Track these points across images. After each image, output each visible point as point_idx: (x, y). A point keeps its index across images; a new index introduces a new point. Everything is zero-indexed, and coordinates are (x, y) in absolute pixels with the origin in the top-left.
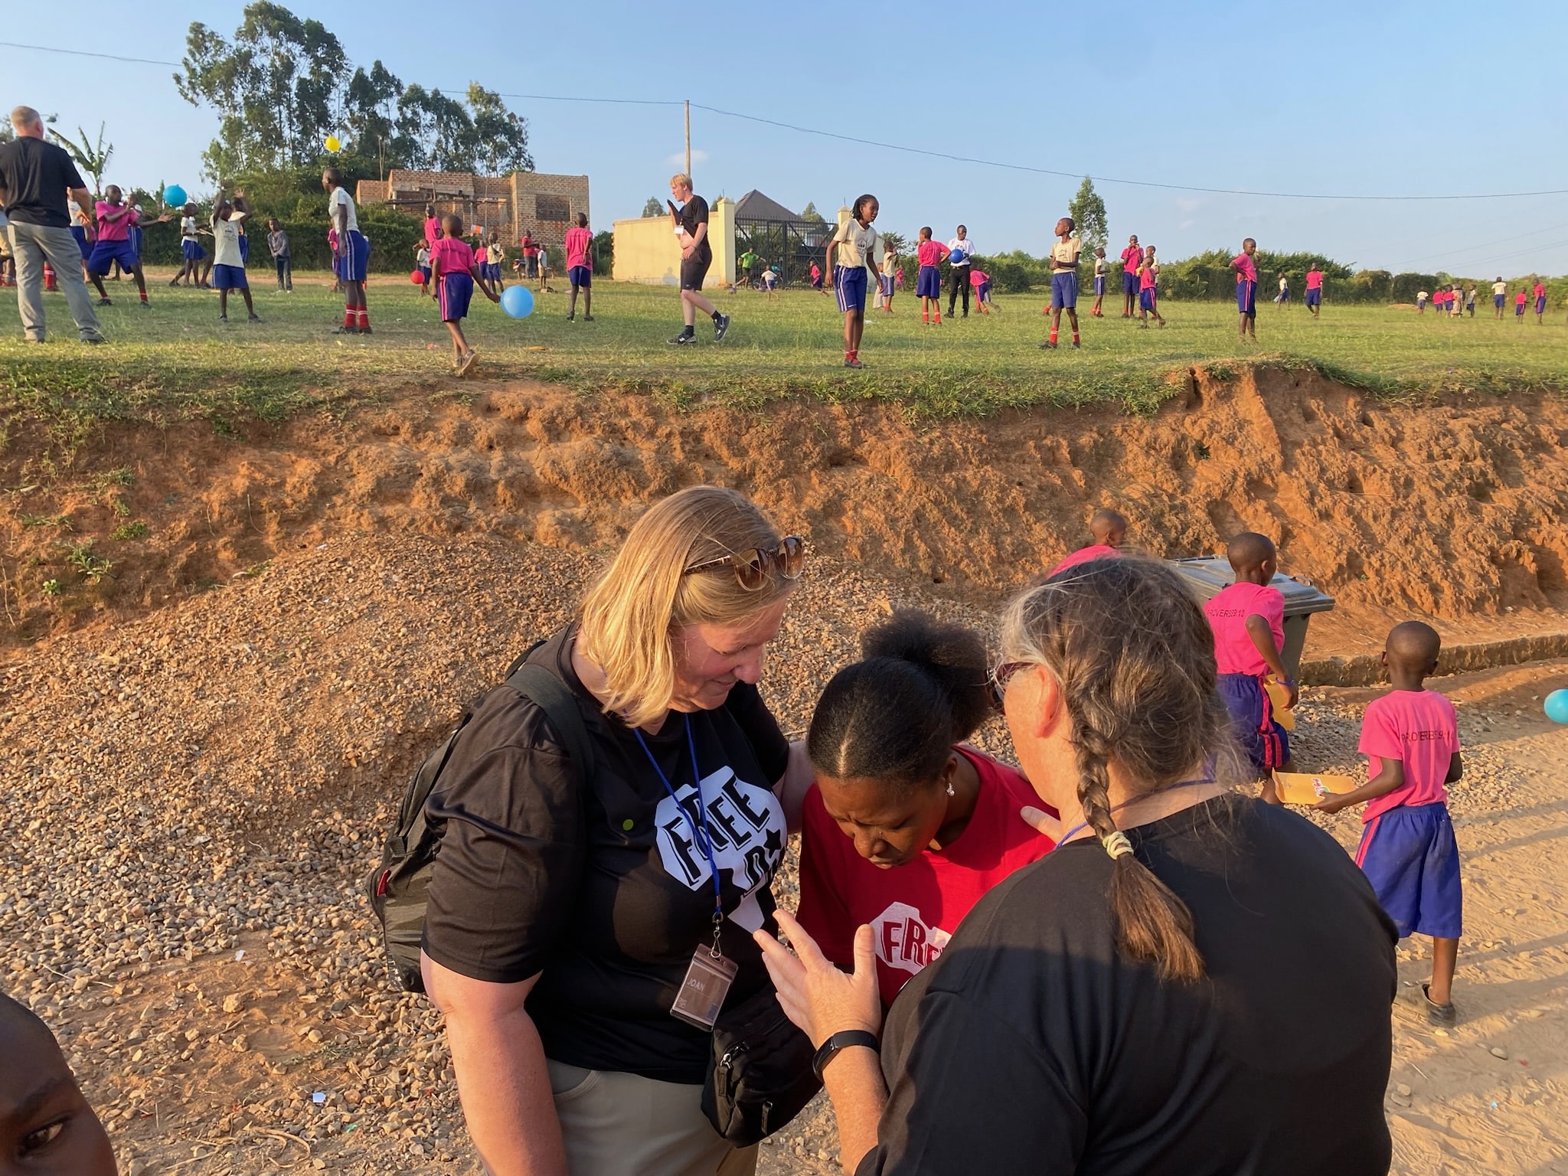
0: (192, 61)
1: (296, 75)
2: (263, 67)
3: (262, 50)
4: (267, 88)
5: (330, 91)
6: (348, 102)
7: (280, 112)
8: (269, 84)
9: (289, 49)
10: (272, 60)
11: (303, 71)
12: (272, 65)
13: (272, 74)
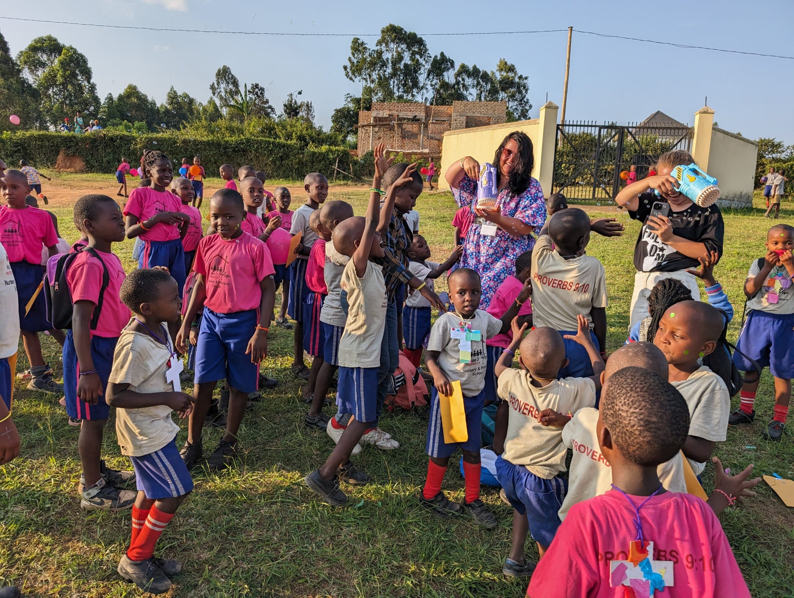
0: (352, 58)
1: (403, 62)
2: (387, 59)
3: (387, 50)
4: (389, 70)
5: (420, 69)
6: (429, 75)
7: (394, 82)
8: (390, 68)
9: (402, 49)
10: (393, 55)
11: (407, 59)
12: (393, 58)
13: (392, 62)
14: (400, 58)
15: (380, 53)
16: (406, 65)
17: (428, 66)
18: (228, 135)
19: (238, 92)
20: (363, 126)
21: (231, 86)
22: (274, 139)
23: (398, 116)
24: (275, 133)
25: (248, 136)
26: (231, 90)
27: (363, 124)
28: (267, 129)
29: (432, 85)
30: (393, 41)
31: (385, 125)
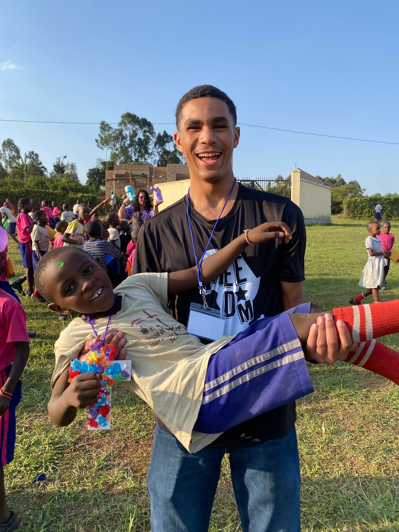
0: (101, 134)
1: (137, 137)
2: (126, 135)
3: (126, 129)
4: (128, 142)
5: (149, 142)
6: (155, 146)
7: (132, 150)
8: (128, 141)
9: (136, 129)
10: (130, 132)
11: (140, 135)
12: (130, 134)
13: (130, 137)
14: (135, 134)
15: (121, 132)
16: (140, 139)
17: (154, 140)
18: (12, 188)
19: (19, 157)
20: (108, 180)
21: (14, 153)
22: (45, 189)
23: (131, 173)
24: (46, 186)
25: (27, 188)
26: (14, 155)
27: (108, 179)
28: (40, 183)
29: (158, 152)
30: (129, 123)
31: (123, 179)
